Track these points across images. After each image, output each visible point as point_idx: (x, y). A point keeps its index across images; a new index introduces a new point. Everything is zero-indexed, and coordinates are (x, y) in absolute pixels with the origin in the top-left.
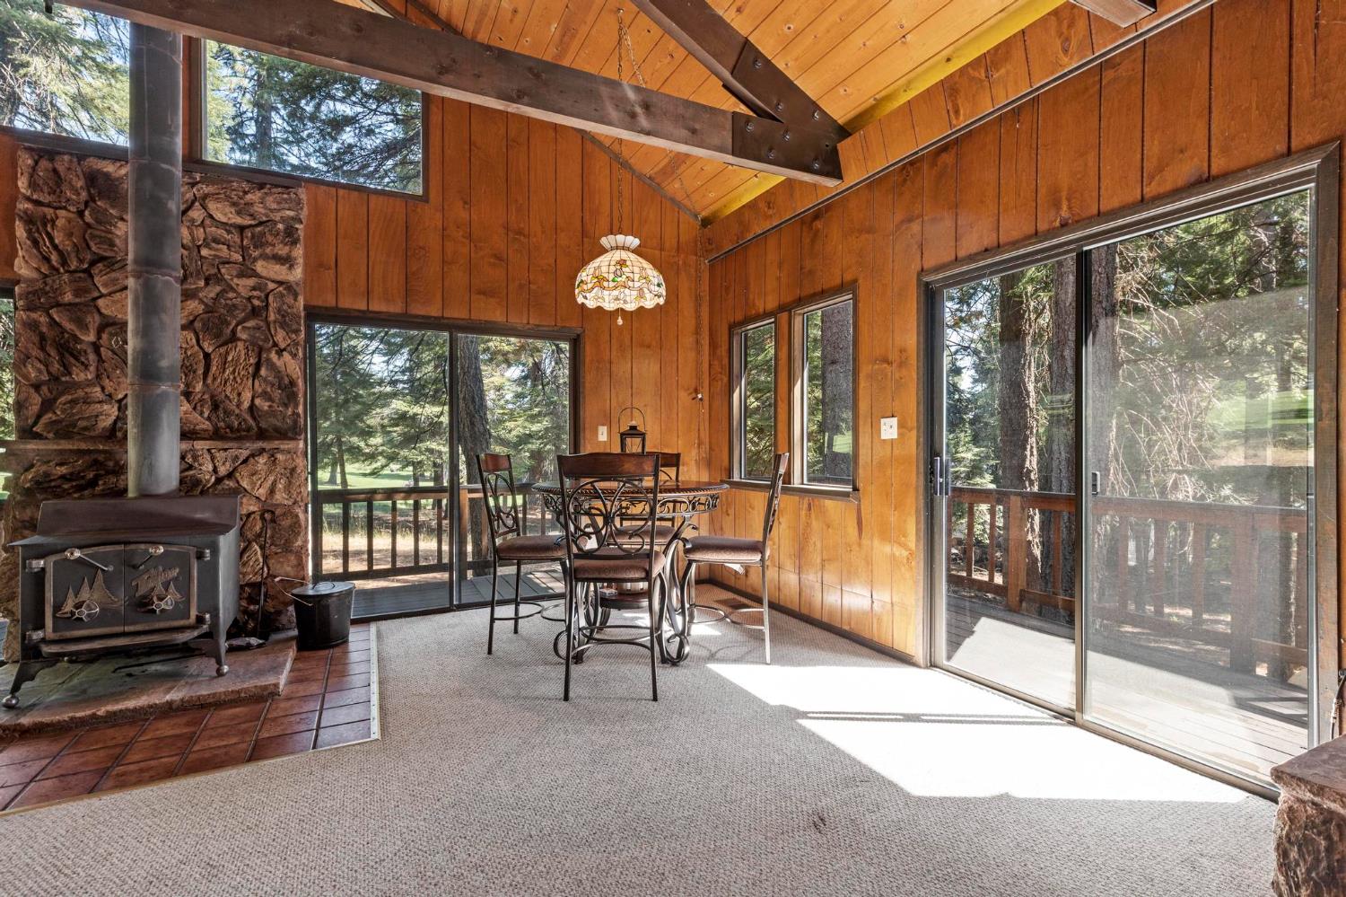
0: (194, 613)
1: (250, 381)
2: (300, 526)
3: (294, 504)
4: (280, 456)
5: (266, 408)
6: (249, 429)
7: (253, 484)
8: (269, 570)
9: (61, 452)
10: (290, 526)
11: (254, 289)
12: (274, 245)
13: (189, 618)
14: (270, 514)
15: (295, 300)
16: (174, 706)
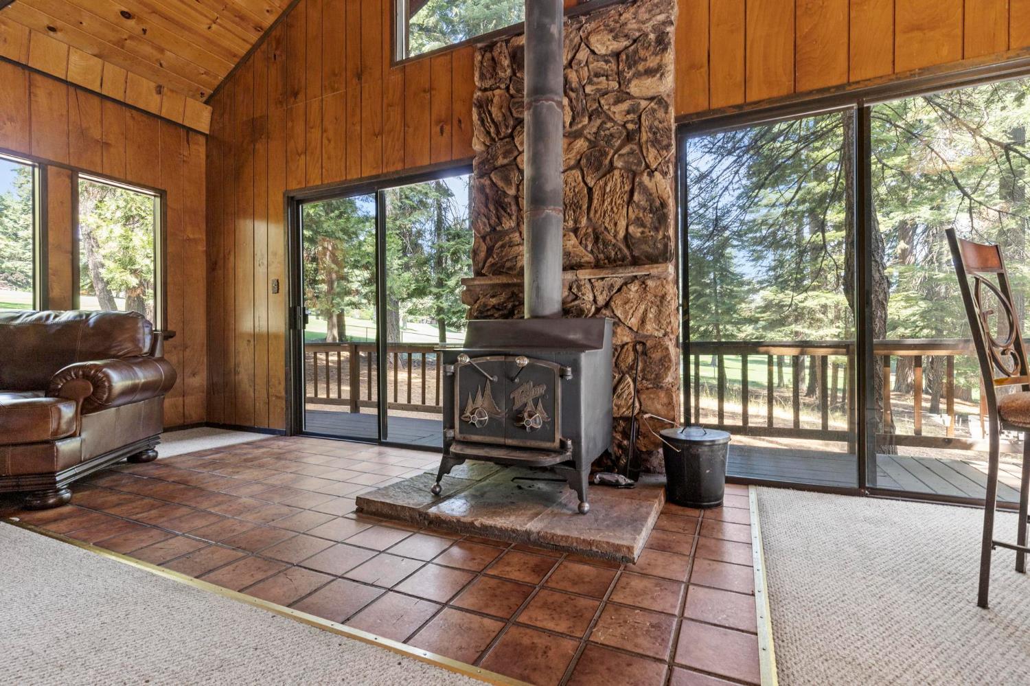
0: (558, 436)
1: (625, 209)
2: (670, 361)
3: (664, 336)
4: (650, 283)
5: (639, 235)
6: (623, 259)
7: (626, 312)
8: (641, 405)
9: (493, 286)
10: (661, 360)
11: (628, 112)
12: (646, 60)
13: (554, 441)
14: (642, 347)
15: (666, 113)
16: (532, 538)
